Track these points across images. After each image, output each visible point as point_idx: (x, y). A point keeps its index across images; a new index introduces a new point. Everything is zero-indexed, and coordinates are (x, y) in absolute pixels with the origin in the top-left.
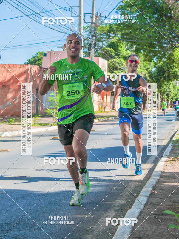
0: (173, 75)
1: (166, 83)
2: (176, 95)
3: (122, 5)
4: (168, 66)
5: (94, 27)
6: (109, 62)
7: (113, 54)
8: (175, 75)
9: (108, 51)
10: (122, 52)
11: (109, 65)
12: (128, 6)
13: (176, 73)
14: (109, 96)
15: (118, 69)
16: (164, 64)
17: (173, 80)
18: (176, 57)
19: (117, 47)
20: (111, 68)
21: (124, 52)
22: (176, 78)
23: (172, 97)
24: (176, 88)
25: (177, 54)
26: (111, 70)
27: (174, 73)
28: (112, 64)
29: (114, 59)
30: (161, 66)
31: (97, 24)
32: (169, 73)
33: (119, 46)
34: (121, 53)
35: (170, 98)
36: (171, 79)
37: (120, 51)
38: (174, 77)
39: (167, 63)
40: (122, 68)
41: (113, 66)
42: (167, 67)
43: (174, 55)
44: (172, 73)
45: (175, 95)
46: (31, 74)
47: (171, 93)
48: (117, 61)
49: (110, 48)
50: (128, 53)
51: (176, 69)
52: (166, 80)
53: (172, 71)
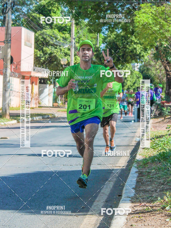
0: (130, 54)
1: (119, 66)
2: (134, 83)
4: (124, 41)
6: (37, 35)
8: (134, 53)
9: (36, 19)
11: (37, 40)
13: (135, 51)
14: (36, 84)
15: (50, 45)
16: (118, 38)
17: (130, 61)
18: (138, 24)
19: (49, 12)
20: (40, 44)
22: (134, 59)
23: (128, 86)
24: (133, 74)
25: (139, 19)
26: (40, 47)
27: (132, 51)
28: (41, 37)
29: (44, 30)
30: (114, 40)
32: (125, 52)
33: (52, 11)
35: (126, 88)
36: (127, 59)
38: (131, 57)
39: (122, 37)
40: (56, 44)
42: (122, 43)
43: (135, 21)
44: (129, 51)
45: (132, 84)
47: (127, 81)
48: (48, 33)
49: (39, 13)
51: (135, 46)
52: (121, 61)
53: (128, 49)
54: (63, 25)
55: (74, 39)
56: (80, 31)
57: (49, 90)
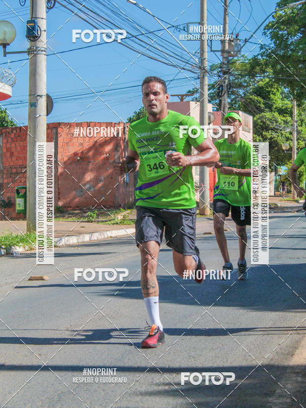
3: (273, 22)
5: (227, 58)
6: (255, 119)
7: (262, 106)
9: (254, 101)
10: (276, 102)
11: (255, 124)
12: (283, 23)
15: (270, 129)
19: (267, 94)
20: (259, 128)
21: (280, 101)
26: (259, 131)
28: (260, 121)
29: (263, 114)
31: (232, 53)
33: (271, 92)
34: (274, 103)
37: (273, 100)
40: (276, 128)
41: (262, 124)
46: (125, 139)
48: (267, 116)
49: (258, 95)
50: (285, 103)
54: (284, 107)
55: (296, 122)
56: (303, 113)
57: (270, 178)
